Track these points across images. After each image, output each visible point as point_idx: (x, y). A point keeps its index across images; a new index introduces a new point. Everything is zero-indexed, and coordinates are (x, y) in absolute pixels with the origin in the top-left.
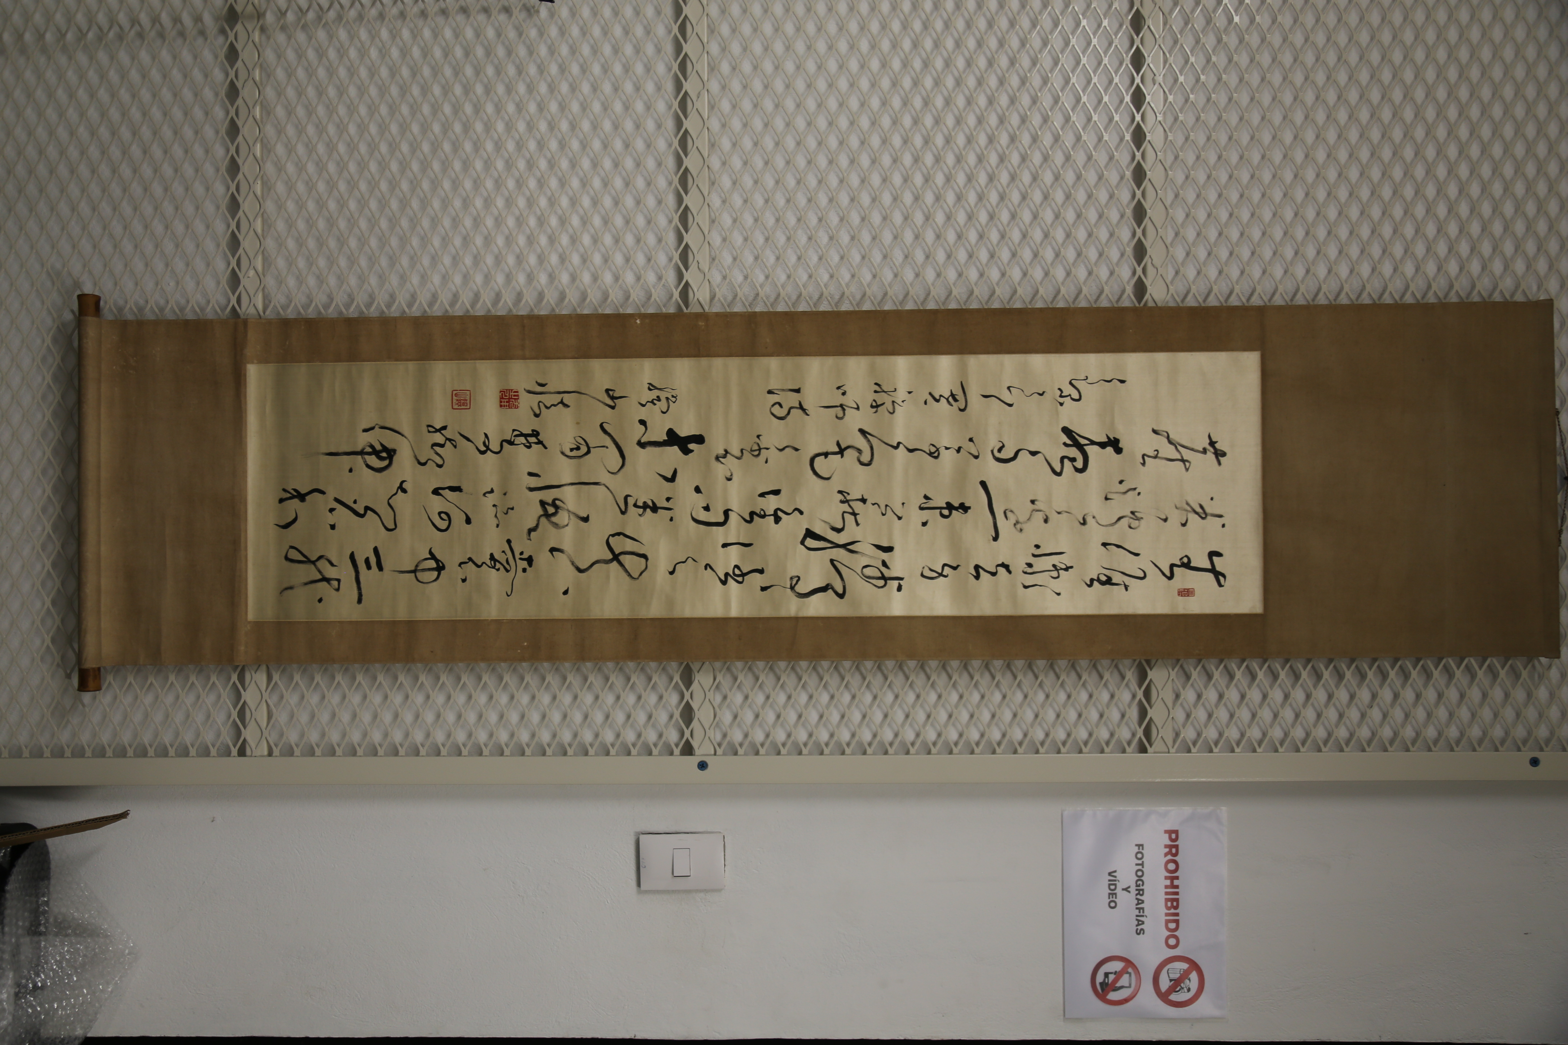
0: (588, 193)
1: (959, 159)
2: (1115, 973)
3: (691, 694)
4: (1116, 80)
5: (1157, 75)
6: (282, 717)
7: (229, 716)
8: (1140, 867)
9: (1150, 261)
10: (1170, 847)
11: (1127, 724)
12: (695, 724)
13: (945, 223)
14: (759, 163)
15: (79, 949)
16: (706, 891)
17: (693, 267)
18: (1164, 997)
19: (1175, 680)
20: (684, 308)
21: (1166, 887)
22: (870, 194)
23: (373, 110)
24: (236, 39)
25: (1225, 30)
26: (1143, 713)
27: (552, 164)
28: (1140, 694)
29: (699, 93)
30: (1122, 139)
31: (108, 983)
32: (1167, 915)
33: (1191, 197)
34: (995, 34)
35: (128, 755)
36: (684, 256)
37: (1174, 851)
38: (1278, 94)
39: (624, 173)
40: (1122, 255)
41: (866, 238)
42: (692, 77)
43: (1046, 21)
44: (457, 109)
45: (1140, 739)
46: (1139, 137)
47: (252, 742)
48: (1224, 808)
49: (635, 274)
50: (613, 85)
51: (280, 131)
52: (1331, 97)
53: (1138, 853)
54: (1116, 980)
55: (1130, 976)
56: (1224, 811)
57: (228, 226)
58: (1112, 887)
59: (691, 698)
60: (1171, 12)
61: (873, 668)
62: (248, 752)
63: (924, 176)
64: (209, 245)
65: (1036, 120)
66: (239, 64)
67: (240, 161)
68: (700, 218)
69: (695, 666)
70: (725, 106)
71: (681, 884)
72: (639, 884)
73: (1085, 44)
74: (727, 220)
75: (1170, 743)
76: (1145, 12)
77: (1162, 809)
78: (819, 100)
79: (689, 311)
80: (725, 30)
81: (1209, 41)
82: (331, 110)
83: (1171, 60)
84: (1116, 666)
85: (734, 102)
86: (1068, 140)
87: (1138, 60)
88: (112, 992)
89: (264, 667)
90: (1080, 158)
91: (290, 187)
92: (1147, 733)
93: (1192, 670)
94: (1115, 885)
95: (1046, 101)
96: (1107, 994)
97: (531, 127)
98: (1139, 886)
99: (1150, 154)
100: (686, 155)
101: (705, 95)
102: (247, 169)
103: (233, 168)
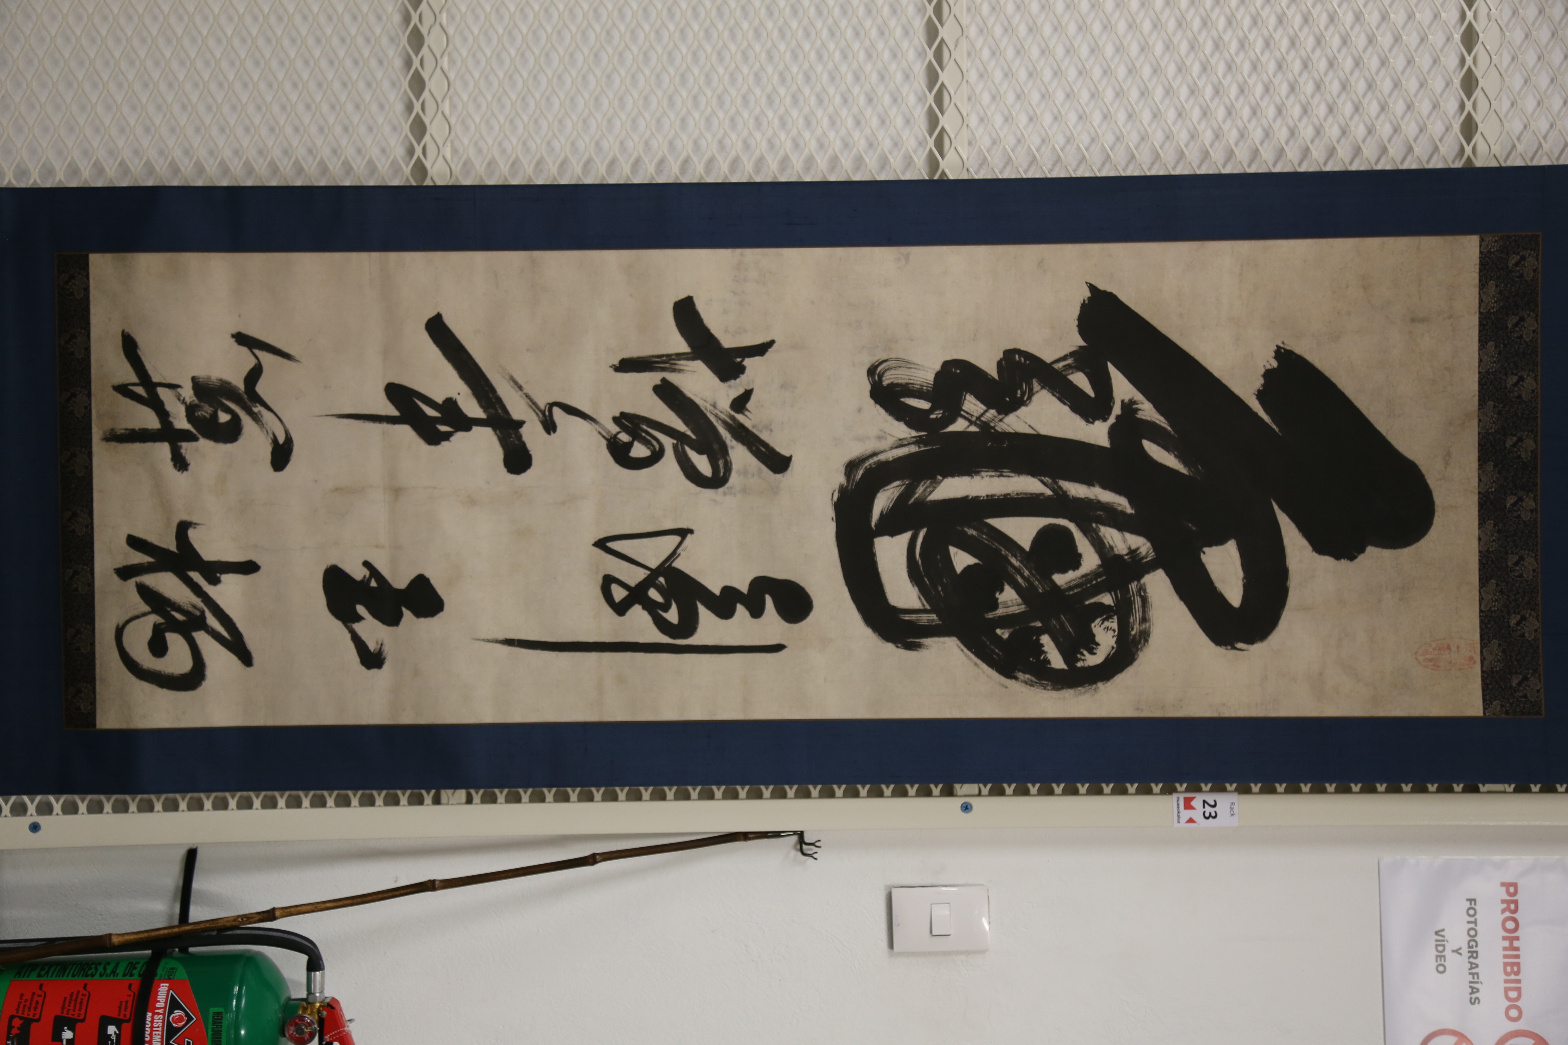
1: (1255, 112)
4: (1445, 16)
5: (1492, 8)
8: (1473, 926)
10: (1508, 902)
14: (1022, 118)
16: (968, 953)
21: (1505, 949)
29: (957, 41)
30: (1449, 85)
32: (1506, 981)
42: (949, 22)
46: (1469, 83)
53: (1469, 909)
58: (1440, 948)
63: (1214, 130)
65: (1347, 64)
66: (424, 6)
67: (426, 121)
70: (986, 52)
71: (940, 945)
72: (891, 945)
77: (1497, 858)
78: (1093, 44)
86: (1385, 85)
90: (1398, 107)
94: (1444, 946)
95: (1359, 41)
98: (1472, 947)
99: (1482, 103)
100: (942, 113)
101: (964, 43)
102: (435, 128)
103: (419, 128)
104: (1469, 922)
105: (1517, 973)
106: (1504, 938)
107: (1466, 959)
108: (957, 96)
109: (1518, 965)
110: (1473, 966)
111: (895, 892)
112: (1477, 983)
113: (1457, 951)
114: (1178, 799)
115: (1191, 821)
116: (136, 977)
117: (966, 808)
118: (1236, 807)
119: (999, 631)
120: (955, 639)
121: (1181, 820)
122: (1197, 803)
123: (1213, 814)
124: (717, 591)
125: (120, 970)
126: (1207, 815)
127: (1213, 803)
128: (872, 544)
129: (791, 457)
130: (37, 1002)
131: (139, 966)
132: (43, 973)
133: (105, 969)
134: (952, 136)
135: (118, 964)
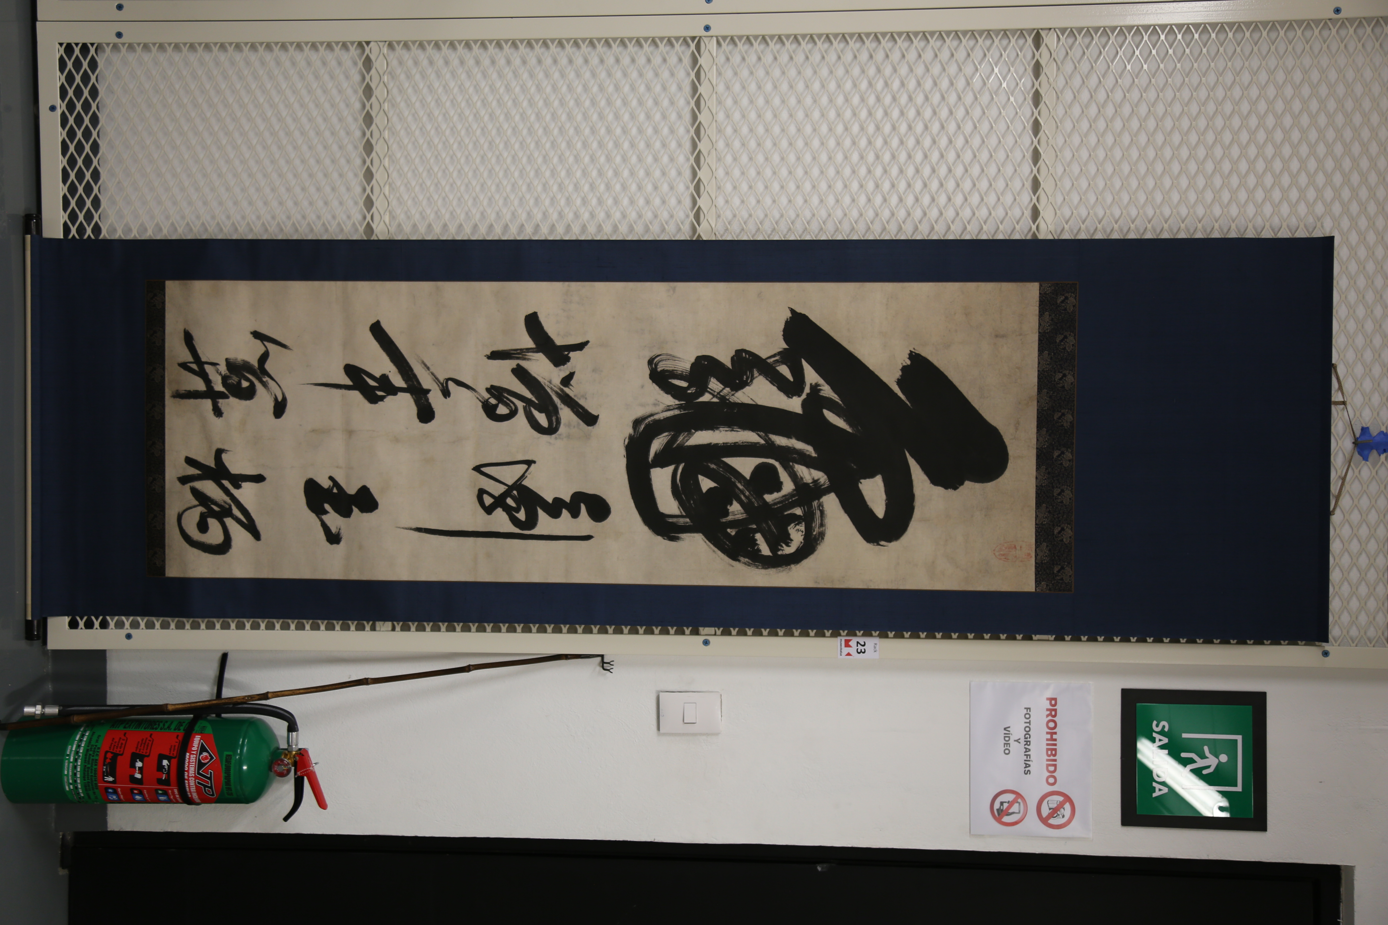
1: (901, 200)
2: (1009, 802)
4: (1020, 142)
5: (1050, 138)
8: (1028, 725)
10: (1051, 710)
14: (752, 202)
16: (707, 734)
18: (1044, 821)
21: (1047, 740)
24: (371, 108)
27: (600, 201)
29: (710, 151)
30: (1023, 185)
32: (1048, 760)
34: (930, 106)
37: (1053, 713)
38: (1144, 152)
42: (705, 140)
43: (969, 96)
44: (530, 159)
46: (1035, 185)
48: (1091, 683)
50: (646, 143)
51: (402, 176)
52: (1184, 153)
53: (1026, 714)
54: (1009, 808)
55: (1019, 804)
58: (1007, 739)
60: (1063, 91)
65: (959, 170)
66: (373, 127)
67: (374, 199)
70: (729, 159)
71: (689, 729)
72: (659, 729)
76: (1042, 92)
77: (1045, 682)
78: (798, 155)
80: (729, 102)
81: (1092, 111)
83: (1061, 127)
85: (735, 157)
86: (983, 185)
87: (1036, 127)
90: (992, 199)
94: (1009, 737)
95: (967, 156)
96: (1002, 818)
97: (585, 174)
98: (1027, 738)
99: (1043, 199)
100: (699, 197)
101: (713, 152)
102: (379, 203)
103: (369, 203)
104: (1025, 723)
105: (1055, 755)
106: (1047, 733)
107: (1023, 746)
108: (709, 187)
109: (1055, 750)
110: (1027, 750)
111: (661, 694)
112: (1029, 761)
113: (1017, 741)
114: (841, 640)
115: (849, 654)
116: (182, 731)
117: (706, 643)
118: (877, 646)
119: (729, 530)
120: (701, 534)
121: (842, 654)
122: (853, 643)
123: (863, 651)
124: (550, 500)
125: (173, 727)
126: (859, 651)
127: (863, 644)
128: (649, 473)
129: (598, 415)
130: (122, 744)
131: (184, 724)
132: (127, 726)
133: (164, 725)
134: (706, 212)
135: (172, 723)
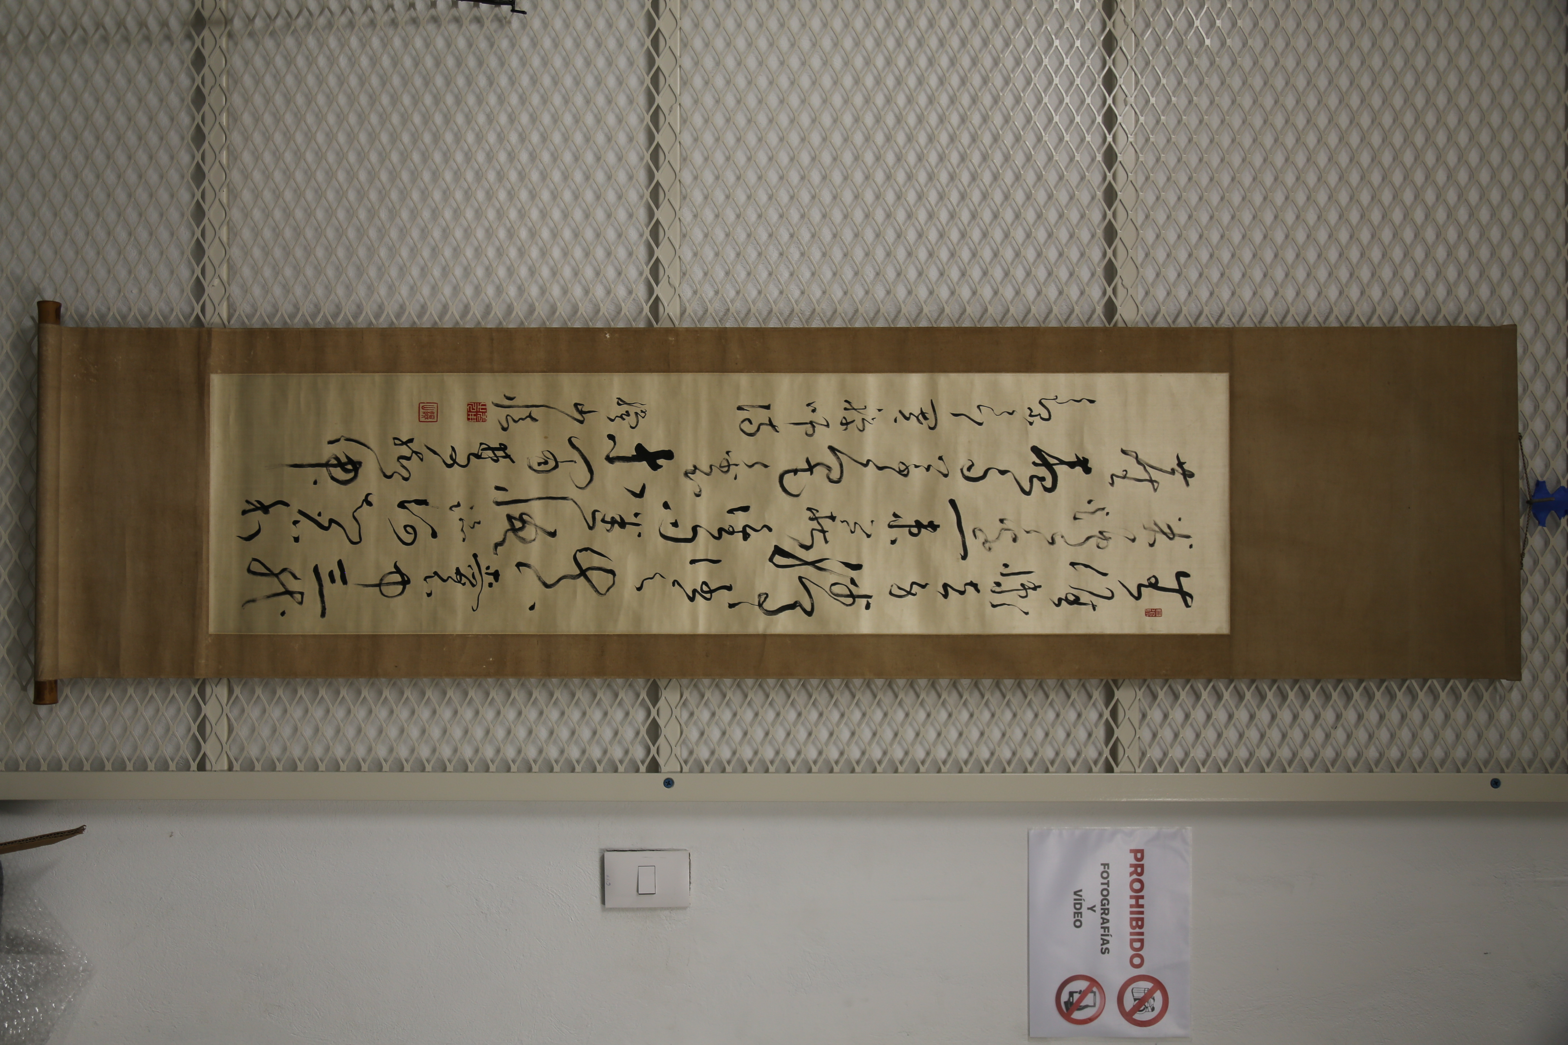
0: (558, 206)
1: (931, 177)
2: (1080, 992)
3: (658, 711)
4: (1088, 100)
5: (1129, 96)
6: (242, 731)
7: (189, 730)
8: (1105, 886)
9: (1120, 281)
10: (1136, 866)
11: (1093, 743)
12: (661, 741)
13: (917, 240)
14: (730, 178)
15: (32, 966)
16: (671, 909)
17: (664, 282)
18: (1128, 1016)
19: (1142, 699)
20: (654, 323)
21: (1131, 906)
22: (842, 211)
23: (341, 118)
24: (203, 44)
25: (1197, 52)
26: (1110, 732)
27: (522, 176)
28: (1107, 714)
29: (671, 107)
30: (1093, 159)
31: (61, 1001)
32: (1131, 934)
33: (1161, 217)
34: (968, 52)
35: (85, 769)
36: (655, 271)
37: (1139, 870)
38: (1249, 117)
39: (595, 186)
40: (1093, 275)
41: (837, 254)
42: (665, 91)
43: (1019, 41)
44: (427, 119)
45: (1107, 758)
46: (1110, 157)
47: (211, 756)
48: (1189, 828)
49: (605, 287)
50: (585, 97)
51: (247, 138)
52: (1300, 120)
53: (1103, 872)
54: (1081, 999)
55: (1095, 995)
56: (1189, 831)
57: (193, 234)
58: (1078, 906)
59: (658, 714)
60: (1143, 33)
61: (840, 686)
62: (208, 767)
63: (896, 193)
64: (174, 253)
65: (1009, 139)
66: (206, 70)
67: (206, 169)
68: (671, 232)
69: (662, 683)
70: (698, 120)
71: (646, 902)
72: (603, 902)
73: (1057, 64)
74: (698, 235)
75: (1136, 763)
76: (1117, 34)
77: (1128, 828)
78: (792, 116)
79: (659, 326)
80: (698, 44)
81: (1181, 63)
82: (299, 118)
83: (1142, 81)
84: (1084, 686)
85: (706, 116)
86: (1040, 159)
87: (1110, 81)
88: (65, 1010)
89: (225, 681)
90: (1052, 178)
91: (257, 195)
92: (1114, 752)
93: (1159, 690)
94: (1081, 904)
95: (1019, 120)
96: (1072, 1013)
97: (501, 138)
98: (1104, 905)
99: (1121, 175)
100: (658, 170)
101: (677, 109)
102: (213, 176)
103: (199, 175)
104: (1102, 884)
105: (1141, 927)
106: (1131, 897)
107: (1099, 916)
108: (671, 155)
109: (1142, 920)
110: (1105, 921)
111: (607, 855)
112: (1108, 935)
113: (1092, 909)
117: (668, 783)
